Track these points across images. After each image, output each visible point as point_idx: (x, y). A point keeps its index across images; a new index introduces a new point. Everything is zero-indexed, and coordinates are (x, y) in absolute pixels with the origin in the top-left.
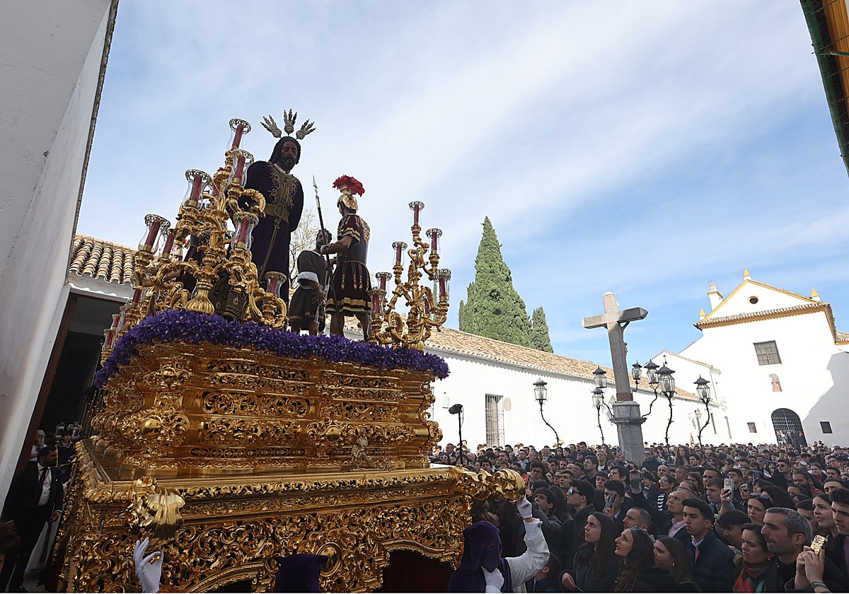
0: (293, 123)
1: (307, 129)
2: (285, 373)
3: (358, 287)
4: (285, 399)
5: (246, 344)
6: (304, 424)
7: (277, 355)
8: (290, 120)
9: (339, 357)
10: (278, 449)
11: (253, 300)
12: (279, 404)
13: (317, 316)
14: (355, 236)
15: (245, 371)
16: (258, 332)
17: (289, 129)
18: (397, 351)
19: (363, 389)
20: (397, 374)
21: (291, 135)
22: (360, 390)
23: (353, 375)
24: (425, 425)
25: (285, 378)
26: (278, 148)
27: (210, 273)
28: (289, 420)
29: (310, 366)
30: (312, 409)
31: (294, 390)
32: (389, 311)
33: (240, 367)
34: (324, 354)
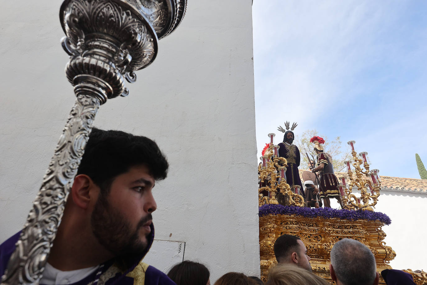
0: (289, 125)
1: (294, 126)
2: (308, 224)
3: (332, 184)
4: (311, 235)
5: (292, 214)
6: (321, 245)
7: (304, 217)
8: (287, 125)
9: (329, 216)
10: (313, 255)
11: (291, 197)
12: (309, 237)
13: (317, 200)
14: (325, 162)
15: (294, 224)
16: (296, 209)
17: (288, 128)
18: (357, 211)
19: (344, 230)
20: (360, 223)
21: (289, 130)
22: (343, 231)
23: (338, 224)
24: (383, 248)
25: (309, 226)
26: (286, 136)
27: (274, 190)
28: (314, 243)
29: (318, 221)
30: (323, 239)
31: (314, 231)
32: (349, 194)
33: (292, 223)
34: (323, 215)
